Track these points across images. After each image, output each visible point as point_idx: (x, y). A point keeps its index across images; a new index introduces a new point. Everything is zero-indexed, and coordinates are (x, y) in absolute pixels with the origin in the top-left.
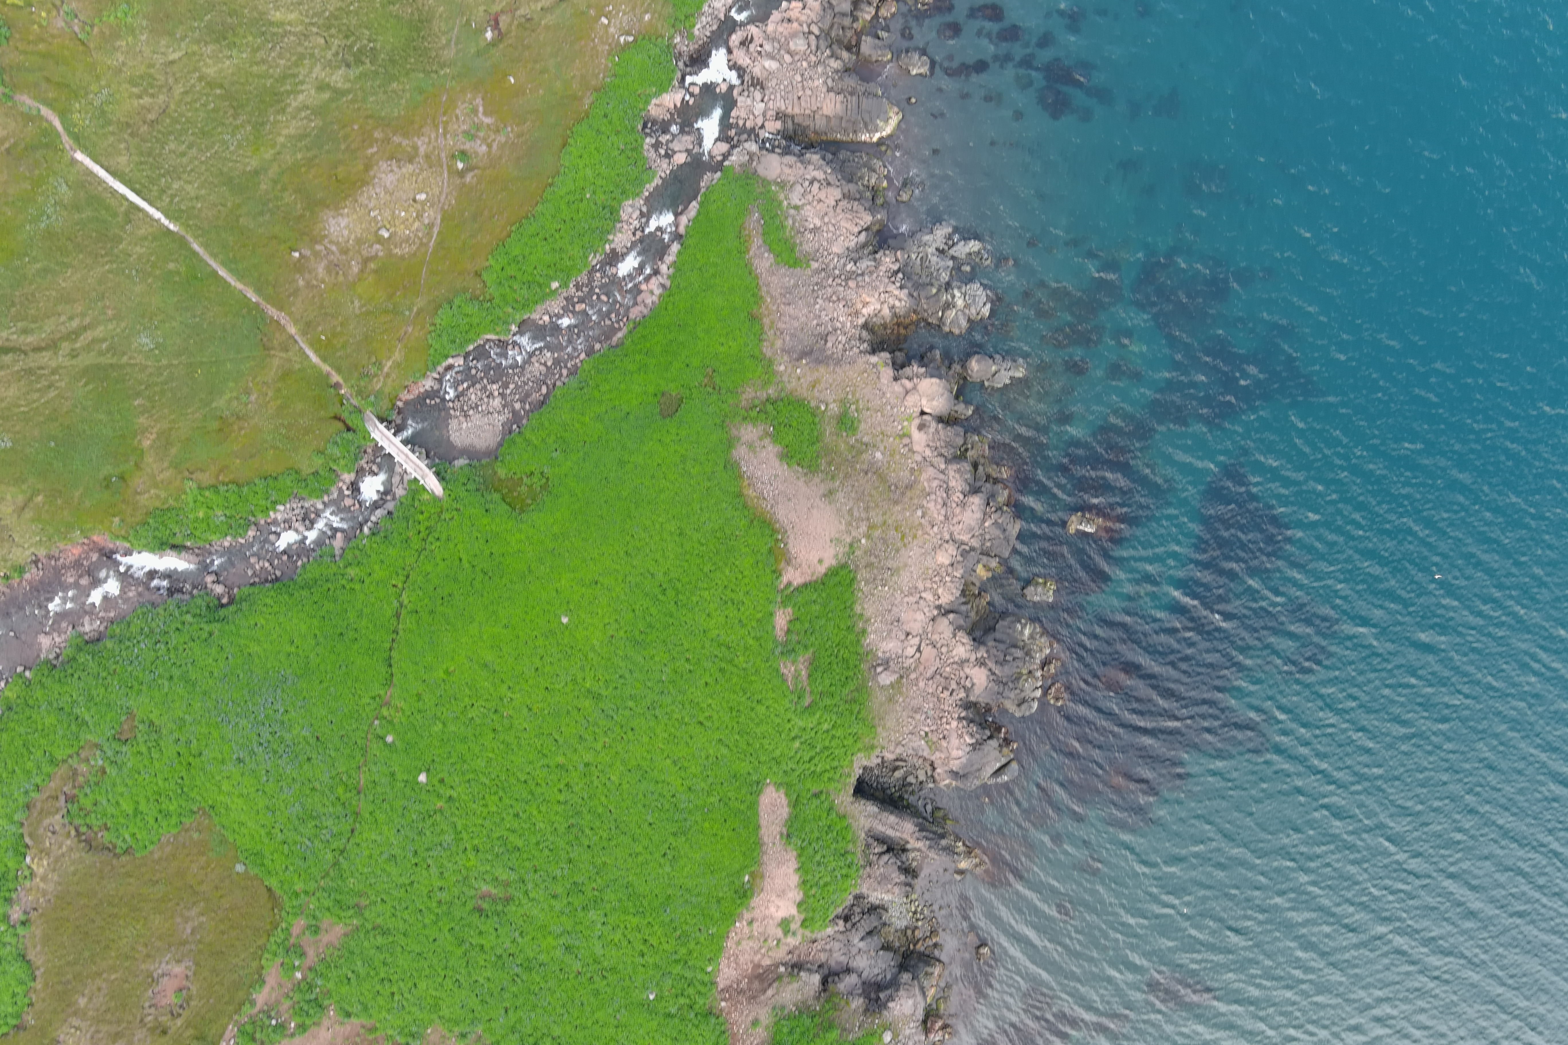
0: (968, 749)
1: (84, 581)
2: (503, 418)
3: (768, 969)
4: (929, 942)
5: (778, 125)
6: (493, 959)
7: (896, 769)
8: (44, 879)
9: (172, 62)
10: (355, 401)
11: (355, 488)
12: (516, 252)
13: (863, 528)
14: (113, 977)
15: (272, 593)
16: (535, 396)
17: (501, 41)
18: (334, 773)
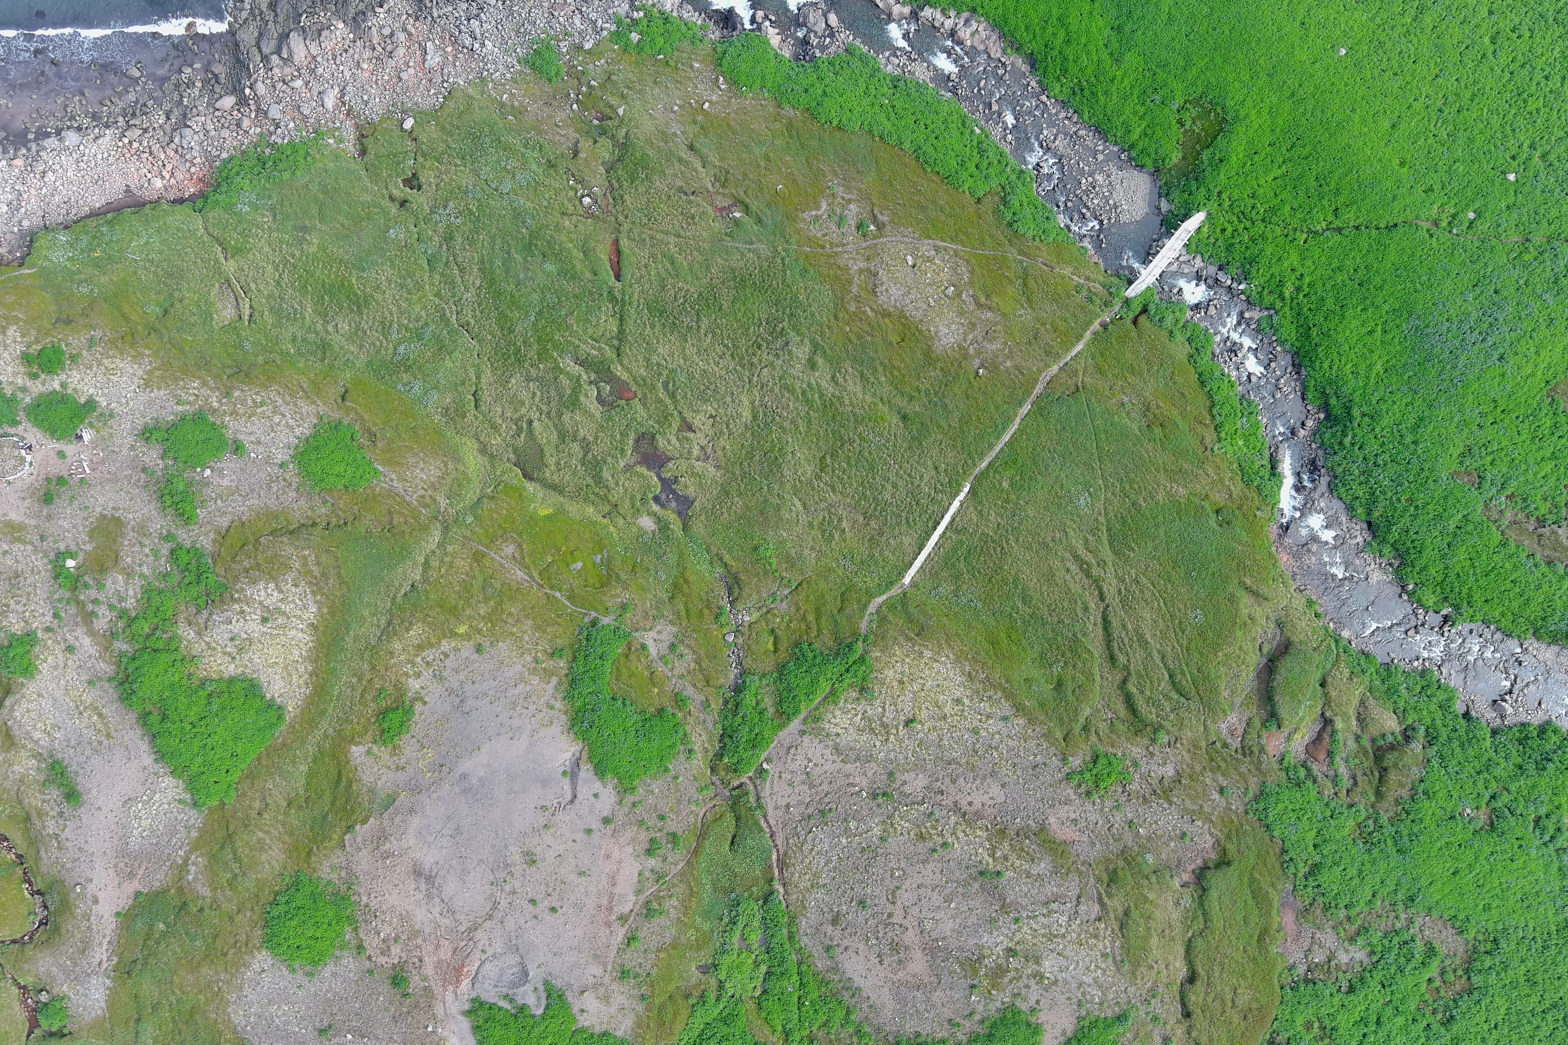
1: (1314, 548)
2: (1114, 170)
9: (805, 506)
10: (1117, 308)
11: (1197, 307)
17: (742, 202)
18: (1509, 266)
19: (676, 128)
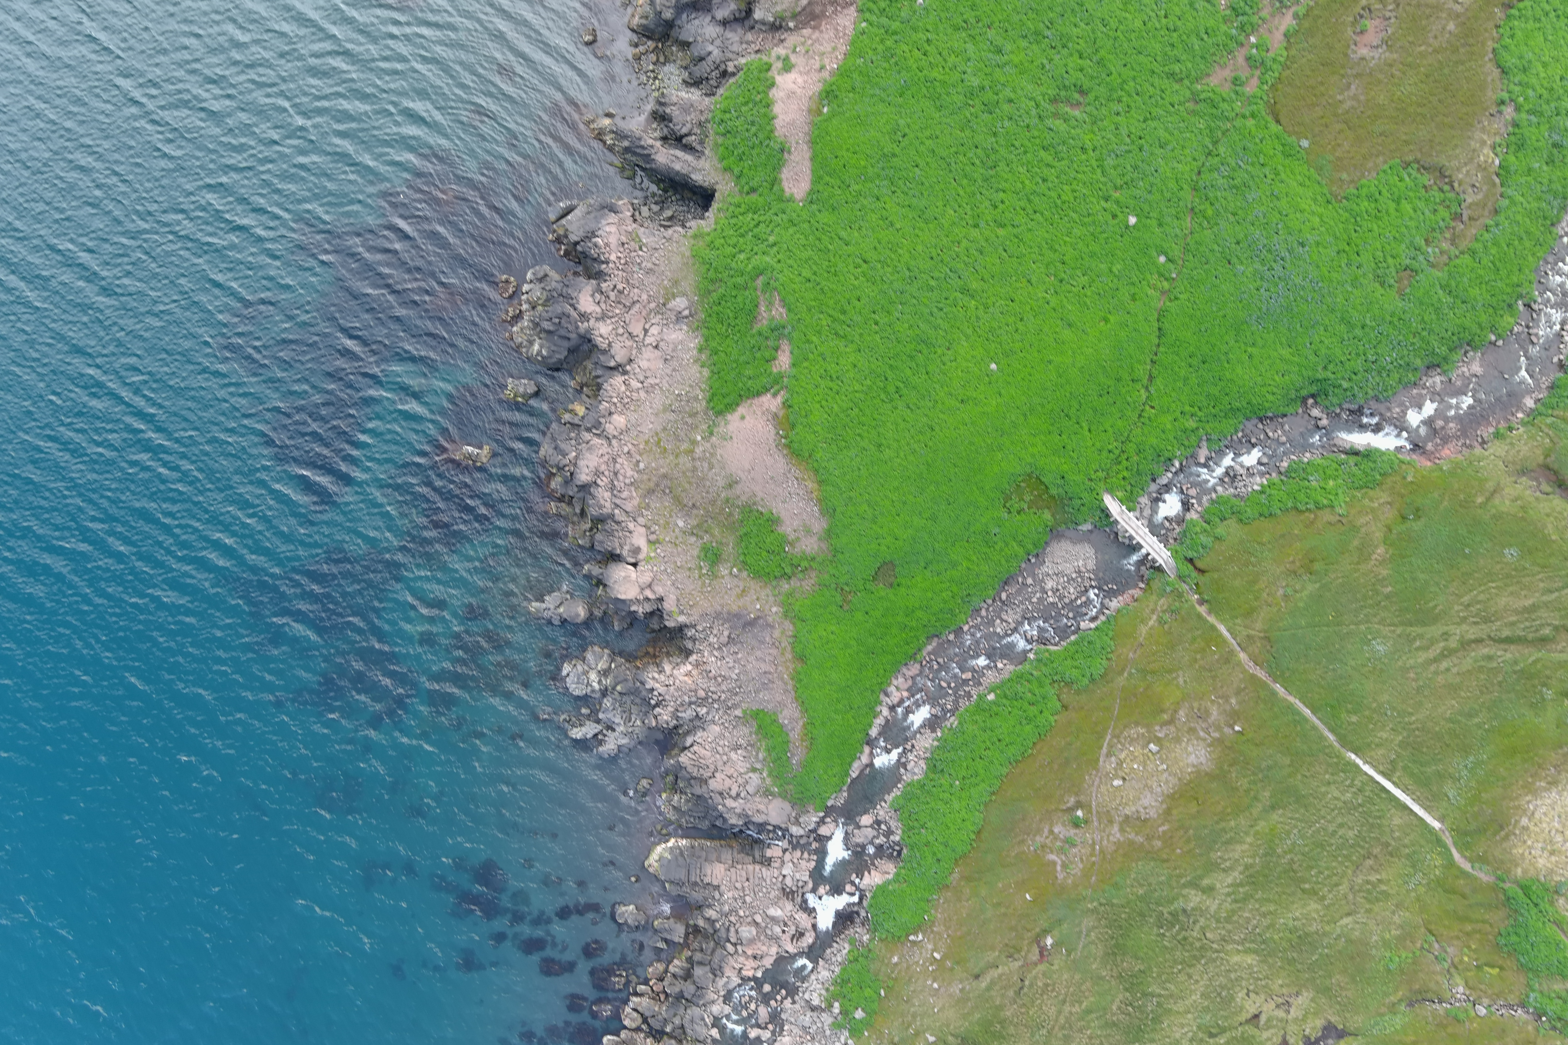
0: (599, 233)
1: (1440, 423)
2: (1044, 569)
3: (805, 24)
4: (641, 48)
5: (769, 853)
6: (1070, 45)
7: (670, 219)
8: (1484, 143)
9: (1348, 914)
10: (1185, 587)
11: (1186, 506)
12: (1028, 728)
13: (698, 450)
14: (1423, 48)
15: (1267, 405)
16: (1012, 590)
17: (1038, 935)
18: (1215, 229)
19: (956, 988)
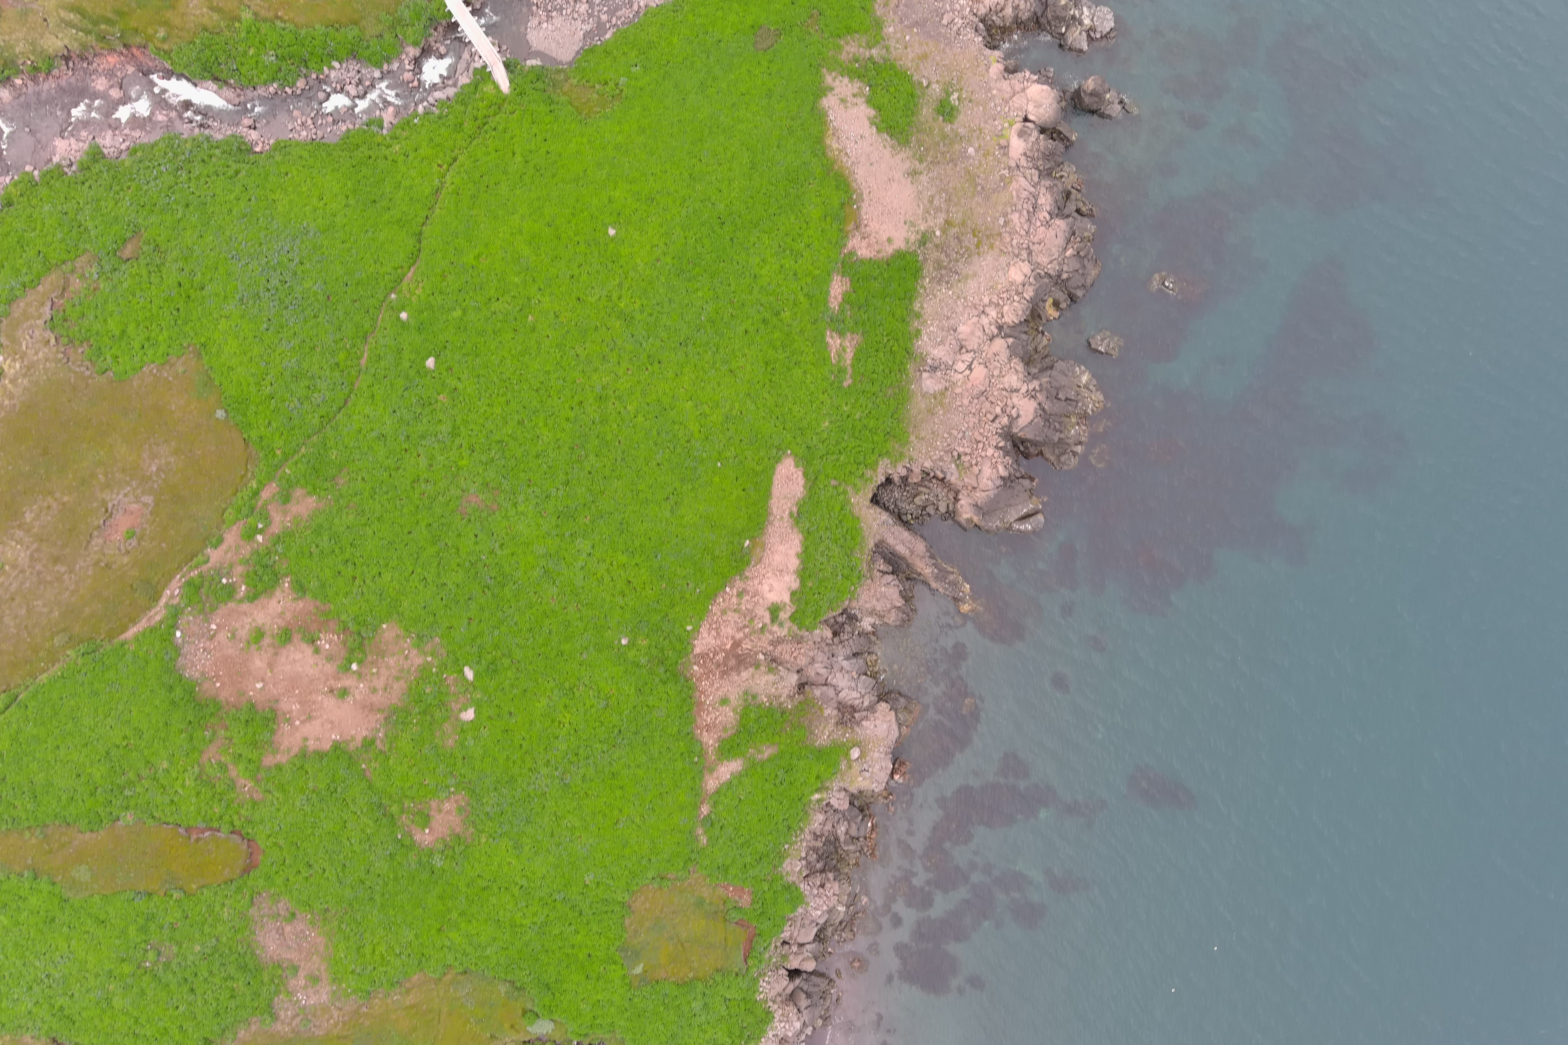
0: (999, 482)
2: (586, 27)
3: (747, 652)
6: (467, 564)
11: (418, 63)
13: (940, 220)
14: (66, 499)
18: (338, 336)
